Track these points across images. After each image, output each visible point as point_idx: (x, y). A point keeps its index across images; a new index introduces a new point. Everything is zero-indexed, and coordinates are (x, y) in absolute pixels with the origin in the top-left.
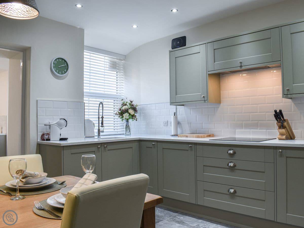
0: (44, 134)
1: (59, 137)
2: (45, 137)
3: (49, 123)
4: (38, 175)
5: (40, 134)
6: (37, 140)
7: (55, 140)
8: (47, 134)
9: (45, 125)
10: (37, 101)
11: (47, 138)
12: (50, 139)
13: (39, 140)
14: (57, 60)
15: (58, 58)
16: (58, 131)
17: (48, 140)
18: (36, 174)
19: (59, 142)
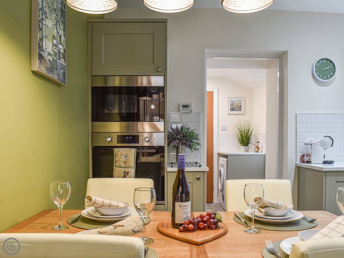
0: (304, 155)
1: (322, 160)
2: (305, 158)
3: (311, 141)
4: (282, 206)
5: (299, 155)
6: (296, 162)
7: (317, 163)
8: (308, 155)
9: (306, 144)
10: (296, 115)
11: (308, 160)
12: (311, 161)
13: (298, 162)
14: (321, 62)
15: (322, 60)
16: (322, 152)
17: (309, 162)
18: (279, 204)
19: (321, 166)
